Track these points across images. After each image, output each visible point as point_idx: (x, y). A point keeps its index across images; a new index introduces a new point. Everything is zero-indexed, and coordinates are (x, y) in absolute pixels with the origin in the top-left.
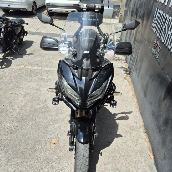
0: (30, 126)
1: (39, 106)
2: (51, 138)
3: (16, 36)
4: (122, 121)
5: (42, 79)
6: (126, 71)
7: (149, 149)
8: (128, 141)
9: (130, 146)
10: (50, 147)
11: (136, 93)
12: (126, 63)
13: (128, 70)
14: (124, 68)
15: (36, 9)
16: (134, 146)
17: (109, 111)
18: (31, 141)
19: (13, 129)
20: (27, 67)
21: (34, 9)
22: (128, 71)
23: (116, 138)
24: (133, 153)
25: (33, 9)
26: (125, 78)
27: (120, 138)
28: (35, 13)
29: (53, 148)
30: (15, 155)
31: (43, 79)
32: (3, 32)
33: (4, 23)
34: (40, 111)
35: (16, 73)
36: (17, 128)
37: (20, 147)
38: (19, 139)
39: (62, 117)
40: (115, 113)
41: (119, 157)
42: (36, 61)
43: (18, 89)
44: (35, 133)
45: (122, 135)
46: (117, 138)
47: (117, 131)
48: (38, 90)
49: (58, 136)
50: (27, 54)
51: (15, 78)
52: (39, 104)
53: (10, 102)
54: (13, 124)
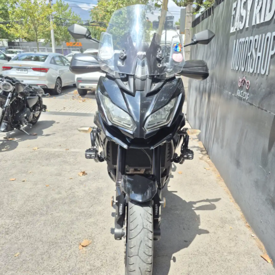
0: (42, 222)
1: (60, 195)
2: (80, 238)
3: (28, 109)
4: (206, 211)
5: (65, 162)
6: (202, 151)
7: (261, 249)
8: (220, 238)
9: (225, 246)
10: (77, 253)
11: (221, 175)
12: (200, 142)
13: (204, 149)
14: (198, 147)
15: (61, 87)
16: (232, 245)
17: (181, 199)
18: (42, 244)
19: (11, 228)
20: (42, 149)
21: (58, 86)
22: (204, 151)
23: (197, 235)
24: (232, 256)
25: (56, 86)
26: (201, 159)
27: (206, 235)
28: (59, 93)
29: (83, 254)
30: (11, 266)
31: (68, 162)
32: (9, 98)
33: (12, 85)
34: (61, 202)
35: (23, 155)
36: (18, 227)
37: (21, 253)
38: (20, 241)
39: (100, 208)
40: (192, 201)
41: (209, 263)
42: (58, 142)
43: (24, 175)
44: (51, 232)
45: (209, 231)
46: (199, 234)
47: (199, 225)
48: (59, 176)
49: (93, 235)
50: (43, 134)
51: (21, 162)
52: (59, 193)
53: (10, 192)
54: (12, 221)
